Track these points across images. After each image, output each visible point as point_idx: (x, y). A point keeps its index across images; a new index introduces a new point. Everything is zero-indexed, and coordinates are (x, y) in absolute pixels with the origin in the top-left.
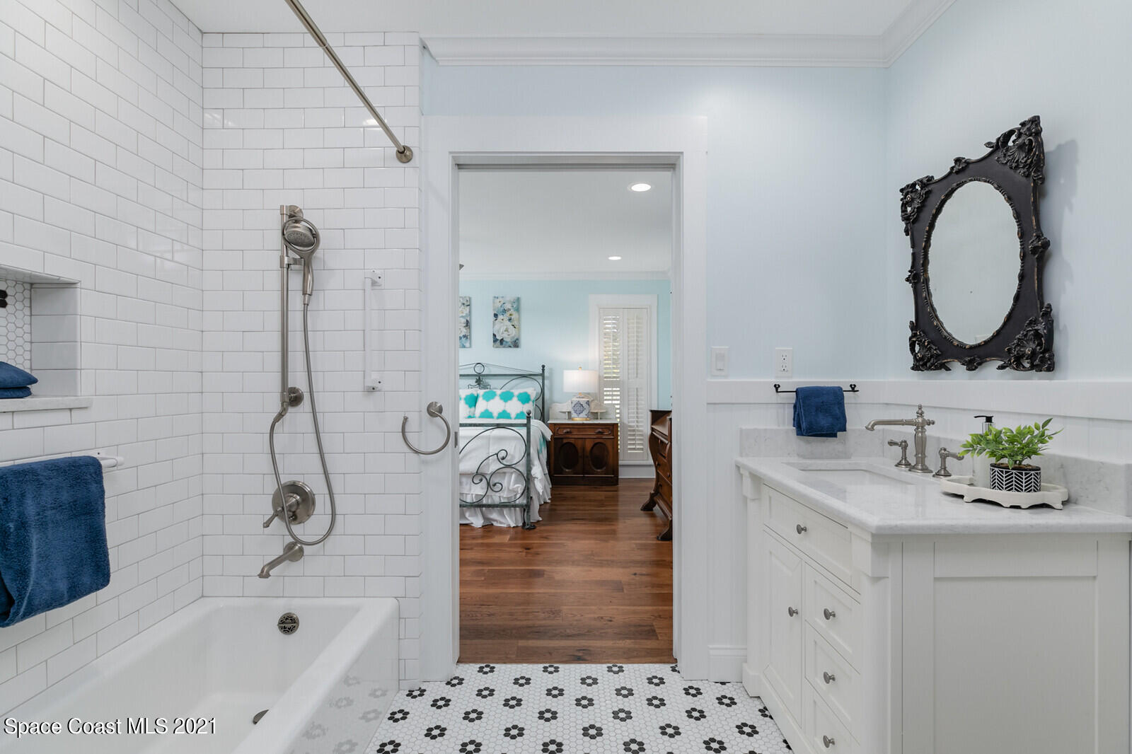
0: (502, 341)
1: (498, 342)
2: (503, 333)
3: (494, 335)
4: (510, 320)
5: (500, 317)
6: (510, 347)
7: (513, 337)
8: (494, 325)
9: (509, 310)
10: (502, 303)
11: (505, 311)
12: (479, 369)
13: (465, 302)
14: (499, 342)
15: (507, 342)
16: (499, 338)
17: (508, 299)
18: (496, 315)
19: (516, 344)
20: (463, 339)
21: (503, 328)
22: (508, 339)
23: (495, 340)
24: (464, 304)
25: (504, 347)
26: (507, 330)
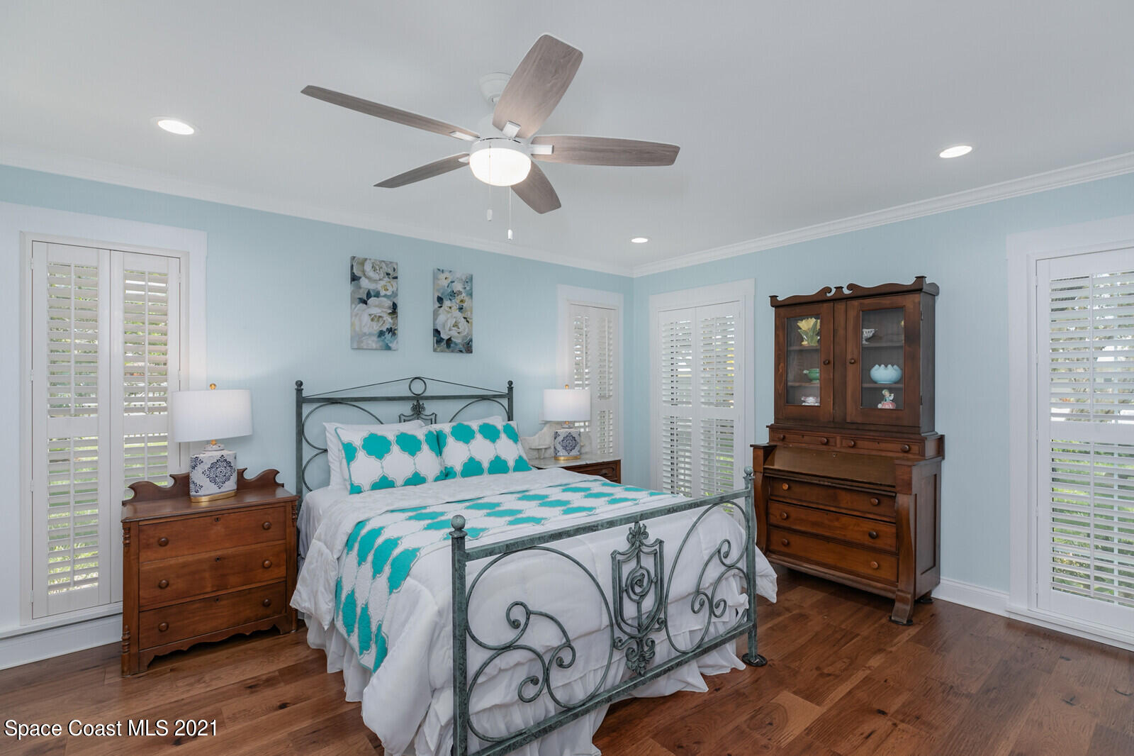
0: (449, 341)
1: (444, 344)
2: (450, 330)
3: (437, 332)
4: (461, 309)
5: (447, 303)
6: (461, 351)
7: (466, 337)
8: (436, 314)
9: (460, 293)
10: (450, 280)
11: (453, 294)
12: (418, 388)
13: (390, 271)
14: (443, 342)
15: (456, 344)
16: (444, 336)
17: (458, 275)
18: (440, 300)
19: (468, 348)
20: (388, 336)
21: (448, 320)
22: (458, 340)
23: (439, 341)
24: (388, 274)
25: (452, 352)
26: (456, 325)
